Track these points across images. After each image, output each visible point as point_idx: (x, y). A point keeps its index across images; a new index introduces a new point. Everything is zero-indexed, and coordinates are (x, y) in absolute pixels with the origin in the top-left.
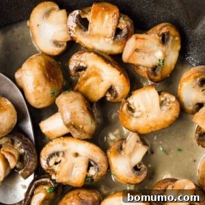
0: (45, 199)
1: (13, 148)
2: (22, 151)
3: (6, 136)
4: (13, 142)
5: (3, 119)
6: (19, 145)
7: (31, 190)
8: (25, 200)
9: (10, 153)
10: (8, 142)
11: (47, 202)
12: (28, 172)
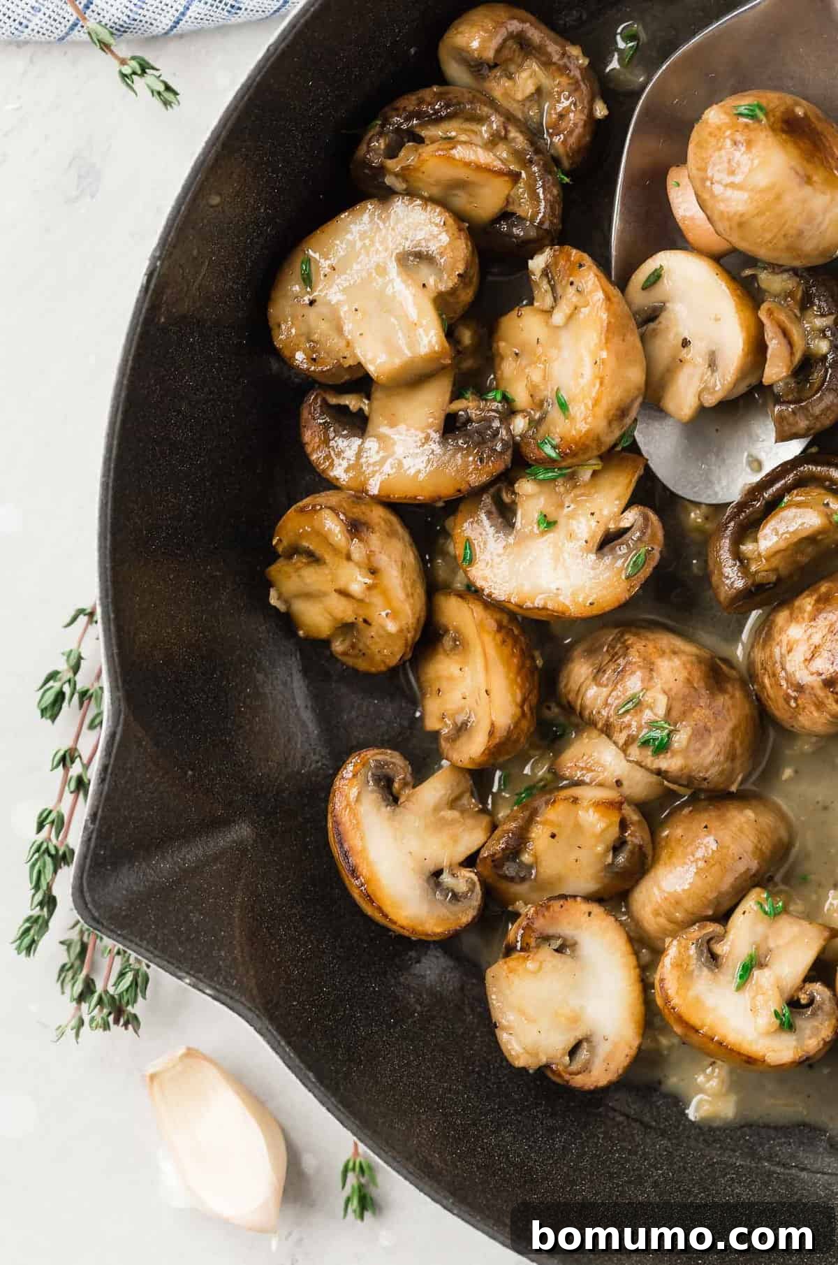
0: (812, 539)
1: (799, 320)
2: (823, 346)
3: (795, 271)
4: (805, 304)
5: (825, 211)
6: (819, 322)
7: (778, 485)
8: (741, 506)
9: (785, 333)
10: (790, 294)
11: (810, 549)
12: (803, 424)
